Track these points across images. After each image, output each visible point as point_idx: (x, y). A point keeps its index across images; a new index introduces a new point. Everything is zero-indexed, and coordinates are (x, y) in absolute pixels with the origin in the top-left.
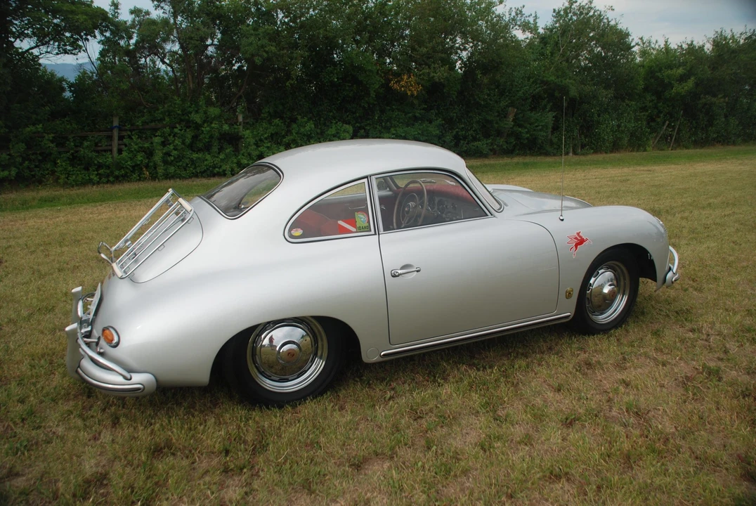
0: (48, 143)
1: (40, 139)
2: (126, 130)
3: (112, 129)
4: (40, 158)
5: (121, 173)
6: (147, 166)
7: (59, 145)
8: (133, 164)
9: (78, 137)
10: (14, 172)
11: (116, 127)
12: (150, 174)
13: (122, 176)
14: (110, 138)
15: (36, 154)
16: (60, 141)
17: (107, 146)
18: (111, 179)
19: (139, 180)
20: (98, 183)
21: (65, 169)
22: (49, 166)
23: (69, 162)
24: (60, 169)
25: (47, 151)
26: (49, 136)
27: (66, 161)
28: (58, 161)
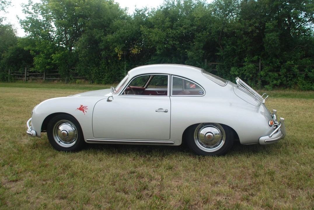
0: (295, 69)
1: (293, 68)
4: (292, 76)
9: (311, 67)
10: (279, 81)
15: (291, 74)
16: (301, 69)
22: (295, 80)
23: (303, 79)
24: (299, 82)
25: (295, 73)
26: (296, 66)
27: (302, 78)
28: (299, 78)
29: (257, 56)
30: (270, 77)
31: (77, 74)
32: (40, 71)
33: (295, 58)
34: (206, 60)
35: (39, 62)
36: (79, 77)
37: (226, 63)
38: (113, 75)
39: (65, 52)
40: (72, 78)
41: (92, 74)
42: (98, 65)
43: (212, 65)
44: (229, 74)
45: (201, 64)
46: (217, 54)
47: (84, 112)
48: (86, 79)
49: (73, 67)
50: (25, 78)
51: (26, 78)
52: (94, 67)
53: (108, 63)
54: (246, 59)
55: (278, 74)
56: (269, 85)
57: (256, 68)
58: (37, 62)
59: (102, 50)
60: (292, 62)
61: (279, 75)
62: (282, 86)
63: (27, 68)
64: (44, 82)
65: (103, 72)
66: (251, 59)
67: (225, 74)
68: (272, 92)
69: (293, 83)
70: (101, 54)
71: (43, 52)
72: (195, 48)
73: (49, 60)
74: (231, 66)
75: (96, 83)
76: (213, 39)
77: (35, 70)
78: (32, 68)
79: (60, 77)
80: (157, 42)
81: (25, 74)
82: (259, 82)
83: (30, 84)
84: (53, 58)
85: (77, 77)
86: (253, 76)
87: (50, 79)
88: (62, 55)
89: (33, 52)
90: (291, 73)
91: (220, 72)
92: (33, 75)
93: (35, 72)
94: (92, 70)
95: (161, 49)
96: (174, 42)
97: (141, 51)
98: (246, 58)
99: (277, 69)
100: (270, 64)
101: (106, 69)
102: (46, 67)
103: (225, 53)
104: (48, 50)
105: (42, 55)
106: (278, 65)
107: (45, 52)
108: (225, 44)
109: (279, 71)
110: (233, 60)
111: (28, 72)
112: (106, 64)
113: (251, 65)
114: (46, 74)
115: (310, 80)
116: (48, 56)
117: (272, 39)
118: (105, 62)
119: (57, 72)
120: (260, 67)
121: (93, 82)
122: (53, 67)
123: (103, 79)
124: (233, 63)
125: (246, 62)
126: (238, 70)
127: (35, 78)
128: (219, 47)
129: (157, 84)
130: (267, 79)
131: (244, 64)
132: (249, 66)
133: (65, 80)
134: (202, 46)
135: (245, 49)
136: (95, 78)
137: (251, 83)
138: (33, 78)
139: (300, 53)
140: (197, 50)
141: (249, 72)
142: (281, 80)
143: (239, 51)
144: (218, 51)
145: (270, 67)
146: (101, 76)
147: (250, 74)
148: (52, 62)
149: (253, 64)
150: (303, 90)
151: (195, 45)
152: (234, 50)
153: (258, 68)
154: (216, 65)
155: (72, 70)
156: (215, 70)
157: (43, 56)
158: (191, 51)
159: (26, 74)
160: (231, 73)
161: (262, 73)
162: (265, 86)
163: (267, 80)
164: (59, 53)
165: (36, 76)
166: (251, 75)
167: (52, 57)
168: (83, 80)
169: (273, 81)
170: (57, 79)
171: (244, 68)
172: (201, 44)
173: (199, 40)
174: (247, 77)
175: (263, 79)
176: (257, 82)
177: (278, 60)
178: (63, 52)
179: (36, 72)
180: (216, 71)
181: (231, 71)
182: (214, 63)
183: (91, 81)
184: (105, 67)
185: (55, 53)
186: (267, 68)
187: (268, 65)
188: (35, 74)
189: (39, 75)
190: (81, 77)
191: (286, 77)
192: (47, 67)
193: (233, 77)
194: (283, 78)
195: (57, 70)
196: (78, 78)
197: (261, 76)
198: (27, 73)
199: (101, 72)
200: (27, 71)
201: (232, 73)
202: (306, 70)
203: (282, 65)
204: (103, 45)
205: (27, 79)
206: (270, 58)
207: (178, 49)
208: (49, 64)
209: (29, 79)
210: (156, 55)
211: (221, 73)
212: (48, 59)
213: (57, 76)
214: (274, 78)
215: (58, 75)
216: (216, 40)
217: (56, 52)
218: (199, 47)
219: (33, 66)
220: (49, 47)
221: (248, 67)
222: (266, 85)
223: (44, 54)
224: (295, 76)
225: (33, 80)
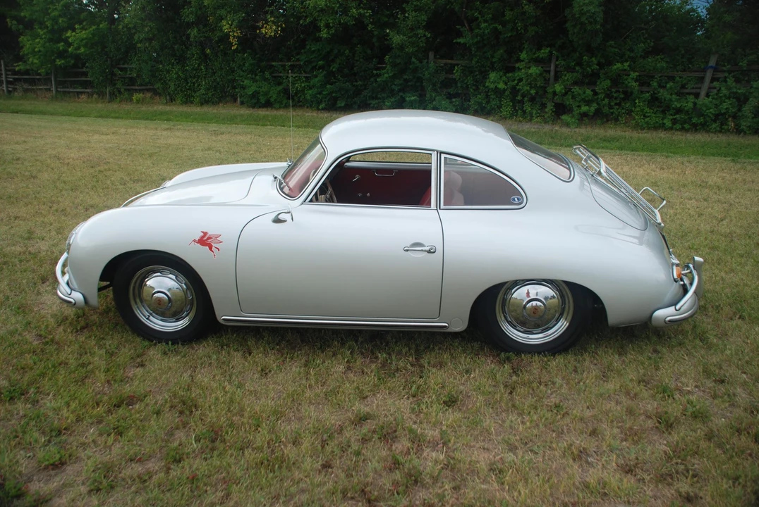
0: (631, 80)
1: (625, 77)
2: (724, 71)
3: (704, 70)
4: (622, 96)
5: (699, 122)
6: (735, 117)
7: (642, 84)
8: (717, 112)
9: (665, 76)
10: (594, 106)
11: (711, 67)
12: (736, 125)
13: (701, 124)
14: (702, 80)
15: (619, 92)
16: (644, 81)
17: (693, 88)
18: (687, 126)
19: (720, 132)
20: (671, 129)
21: (642, 110)
22: (628, 105)
23: (647, 103)
24: (637, 109)
25: (629, 90)
26: (634, 75)
27: (644, 101)
28: (637, 101)
29: (549, 49)
30: (573, 97)
31: (132, 81)
32: (42, 71)
33: (632, 55)
34: (431, 55)
35: (36, 50)
36: (140, 88)
37: (478, 62)
38: (218, 84)
39: (98, 26)
40: (122, 90)
41: (169, 80)
42: (181, 60)
43: (446, 64)
44: (484, 86)
45: (421, 62)
46: (459, 40)
47: (213, 249)
48: (155, 92)
49: (123, 64)
50: (4, 85)
51: (7, 87)
52: (173, 64)
53: (206, 56)
54: (523, 55)
55: (592, 91)
56: (571, 115)
57: (544, 75)
58: (30, 50)
59: (189, 25)
60: (626, 64)
61: (595, 93)
62: (600, 117)
63: (4, 62)
64: (55, 99)
65: (195, 77)
66: (534, 54)
67: (474, 88)
68: (577, 130)
69: (624, 111)
70: (189, 34)
71: (42, 25)
72: (408, 25)
73: (61, 46)
74: (487, 69)
75: (179, 101)
76: (448, 7)
77: (28, 67)
78: (20, 63)
79: (92, 87)
80: (322, 10)
81: (4, 76)
82: (550, 107)
83: (21, 102)
84: (70, 40)
85: (134, 87)
86: (537, 93)
87: (68, 90)
88: (94, 35)
89: (15, 22)
90: (621, 90)
91: (462, 82)
92: (26, 81)
93: (27, 72)
94: (168, 72)
95: (332, 28)
96: (361, 11)
97: (283, 30)
98: (525, 52)
99: (590, 79)
100: (577, 68)
101: (201, 69)
102: (54, 61)
103: (476, 40)
104: (55, 20)
105: (42, 33)
106: (592, 71)
107: (49, 24)
108: (478, 18)
109: (595, 84)
110: (493, 57)
111: (9, 71)
112: (200, 58)
113: (534, 70)
114: (58, 79)
115: (661, 107)
116: (57, 35)
117: (588, 11)
118: (197, 54)
119: (85, 74)
120: (552, 74)
121: (172, 100)
122: (73, 62)
123: (195, 92)
124: (492, 64)
125: (523, 61)
126: (504, 78)
127: (30, 87)
128: (463, 25)
129: (320, 107)
130: (568, 101)
131: (517, 65)
132: (530, 71)
133: (106, 94)
134: (424, 20)
135: (523, 31)
136: (176, 90)
137: (532, 109)
138: (26, 86)
139: (644, 43)
140: (412, 29)
141: (530, 84)
142: (598, 104)
143: (509, 35)
144: (460, 35)
145: (575, 74)
146: (190, 86)
147: (531, 88)
148: (68, 51)
149: (540, 68)
150: (644, 129)
151: (408, 18)
152: (496, 33)
153: (547, 76)
154: (453, 66)
155: (121, 69)
156: (451, 76)
157: (44, 34)
158: (398, 33)
159: (6, 78)
160: (487, 84)
161: (558, 88)
162: (563, 117)
163: (568, 103)
164: (86, 30)
165: (32, 82)
166: (533, 92)
167: (69, 37)
168: (149, 95)
169: (579, 106)
170: (86, 90)
171: (516, 75)
172: (423, 17)
173: (415, 6)
174: (523, 96)
175: (559, 101)
176: (544, 106)
177: (593, 59)
178: (94, 27)
179: (31, 72)
180: (455, 79)
181: (488, 81)
182: (450, 61)
183: (168, 98)
184: (199, 65)
185: (74, 30)
186: (568, 77)
187: (570, 69)
188: (29, 79)
189: (38, 79)
190: (144, 87)
191: (609, 96)
192: (58, 62)
193: (492, 93)
194: (604, 100)
195: (84, 70)
196: (136, 91)
197: (555, 93)
198: (6, 75)
199: (191, 77)
200: (6, 70)
201: (492, 86)
202: (655, 84)
203: (603, 71)
204: (192, 13)
205: (10, 89)
206: (578, 54)
207: (370, 27)
208: (62, 54)
209: (15, 89)
210: (319, 39)
211: (466, 83)
212: (59, 42)
213: (86, 84)
214: (583, 99)
215: (87, 81)
216: (457, 9)
217: (77, 26)
218: (418, 22)
219: (20, 59)
220: (56, 13)
221: (526, 73)
222: (564, 113)
223: (45, 31)
224: (628, 95)
225: (26, 91)
